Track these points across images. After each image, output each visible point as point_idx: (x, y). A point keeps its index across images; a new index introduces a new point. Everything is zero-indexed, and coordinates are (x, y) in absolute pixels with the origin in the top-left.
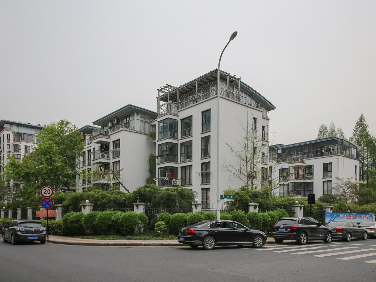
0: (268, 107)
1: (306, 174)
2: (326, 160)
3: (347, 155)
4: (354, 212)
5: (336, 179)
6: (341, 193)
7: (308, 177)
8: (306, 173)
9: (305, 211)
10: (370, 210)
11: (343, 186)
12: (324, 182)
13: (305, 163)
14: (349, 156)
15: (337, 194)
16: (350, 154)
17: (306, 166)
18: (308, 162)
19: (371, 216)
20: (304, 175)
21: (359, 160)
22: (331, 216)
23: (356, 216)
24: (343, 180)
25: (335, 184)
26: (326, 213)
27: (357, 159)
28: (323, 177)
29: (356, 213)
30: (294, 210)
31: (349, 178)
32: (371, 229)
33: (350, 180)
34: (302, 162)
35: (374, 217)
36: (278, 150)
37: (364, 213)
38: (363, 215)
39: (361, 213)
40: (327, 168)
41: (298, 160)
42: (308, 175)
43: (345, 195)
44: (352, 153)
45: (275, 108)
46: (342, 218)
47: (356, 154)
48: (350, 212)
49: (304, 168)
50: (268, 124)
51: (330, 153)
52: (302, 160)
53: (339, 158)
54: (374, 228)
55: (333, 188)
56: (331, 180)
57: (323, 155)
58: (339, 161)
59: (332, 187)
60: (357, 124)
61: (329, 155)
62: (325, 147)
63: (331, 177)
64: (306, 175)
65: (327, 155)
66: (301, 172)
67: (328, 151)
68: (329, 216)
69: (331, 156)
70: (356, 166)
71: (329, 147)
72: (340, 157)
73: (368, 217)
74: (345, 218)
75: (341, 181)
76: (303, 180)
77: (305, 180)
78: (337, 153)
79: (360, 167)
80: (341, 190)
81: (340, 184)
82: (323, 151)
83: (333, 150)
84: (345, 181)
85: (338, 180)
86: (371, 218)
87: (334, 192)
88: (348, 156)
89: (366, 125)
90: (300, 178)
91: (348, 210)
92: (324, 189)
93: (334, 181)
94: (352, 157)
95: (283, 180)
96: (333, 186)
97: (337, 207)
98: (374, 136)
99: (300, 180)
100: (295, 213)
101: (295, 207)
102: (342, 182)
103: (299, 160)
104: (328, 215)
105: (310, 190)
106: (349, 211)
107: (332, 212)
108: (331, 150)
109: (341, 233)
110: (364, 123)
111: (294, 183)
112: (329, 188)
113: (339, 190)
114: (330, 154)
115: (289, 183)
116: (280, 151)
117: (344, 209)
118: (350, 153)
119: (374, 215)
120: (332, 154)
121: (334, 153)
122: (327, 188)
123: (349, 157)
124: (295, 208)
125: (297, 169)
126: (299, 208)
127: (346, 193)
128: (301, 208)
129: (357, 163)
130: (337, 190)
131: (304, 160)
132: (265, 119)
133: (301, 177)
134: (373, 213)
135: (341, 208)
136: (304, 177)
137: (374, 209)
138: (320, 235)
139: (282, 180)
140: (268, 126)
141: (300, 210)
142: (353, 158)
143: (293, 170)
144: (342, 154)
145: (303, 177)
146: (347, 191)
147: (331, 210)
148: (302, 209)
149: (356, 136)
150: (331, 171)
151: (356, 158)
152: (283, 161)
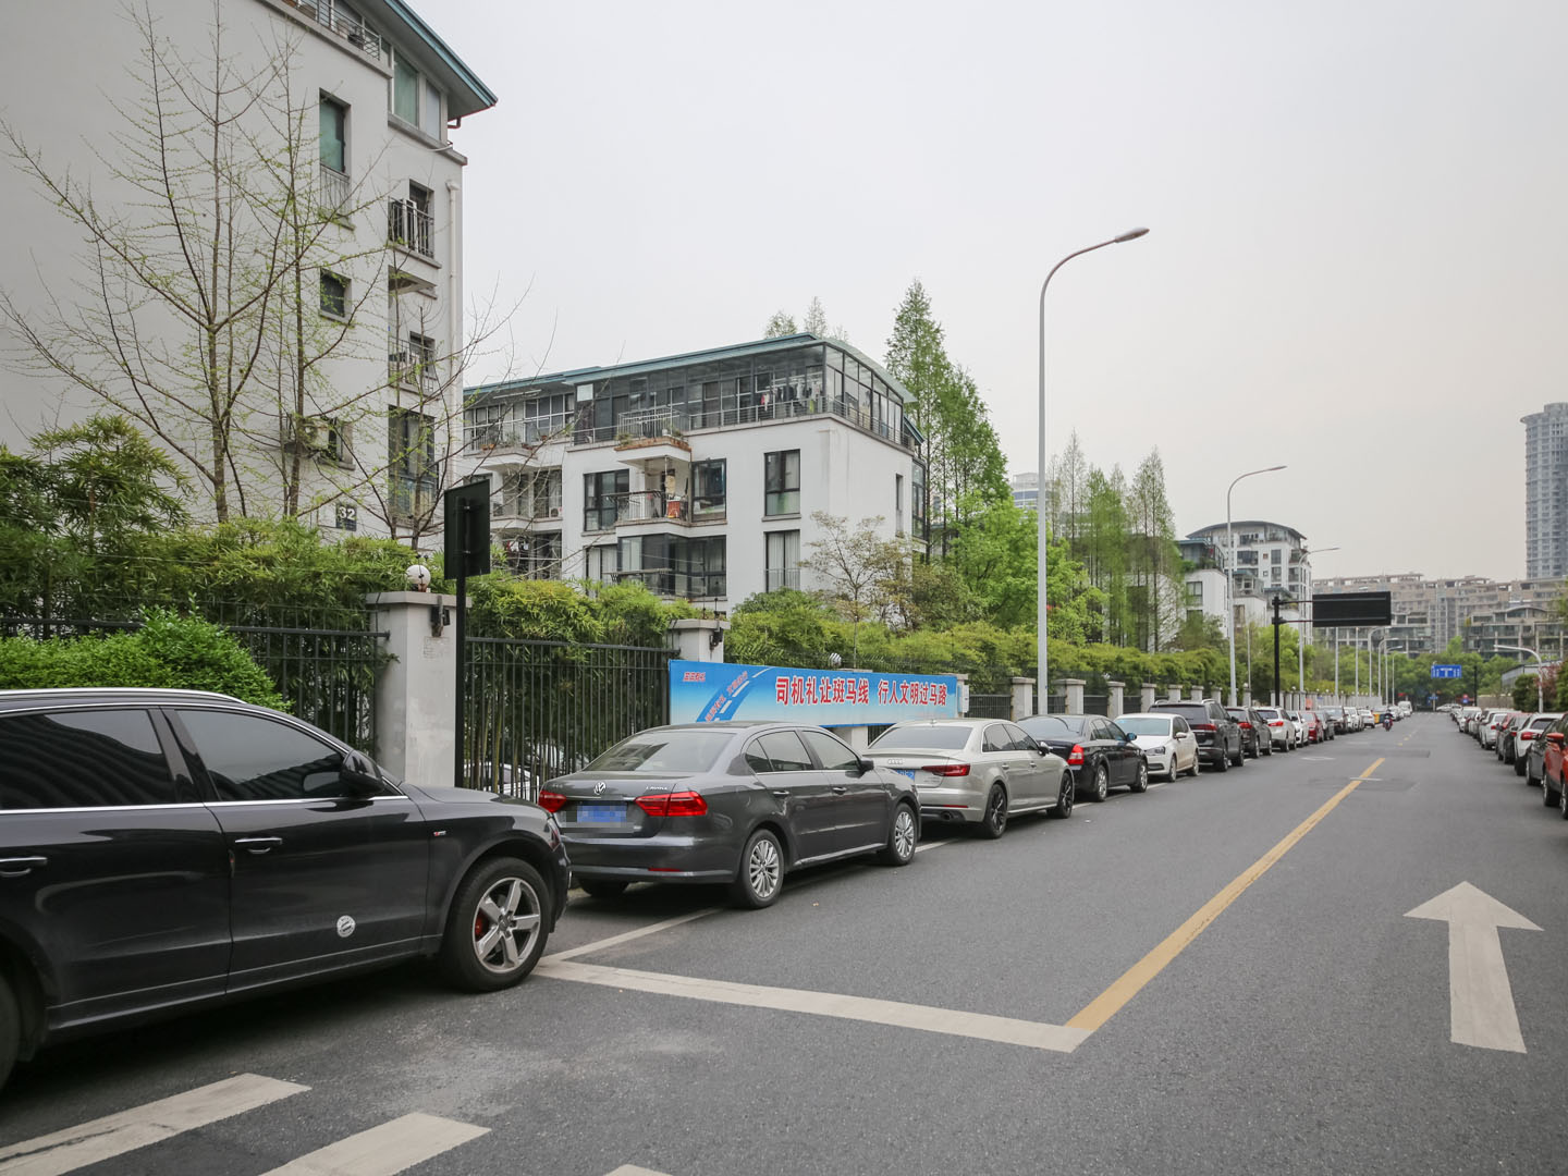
0: (450, 88)
1: (694, 499)
2: (778, 437)
3: (861, 424)
4: (867, 663)
5: (814, 522)
6: (833, 587)
7: (703, 512)
8: (697, 495)
9: (500, 647)
10: (949, 657)
11: (846, 553)
12: (768, 534)
13: (690, 451)
14: (872, 428)
15: (821, 591)
16: (876, 424)
17: (694, 465)
18: (706, 446)
19: (953, 689)
20: (686, 504)
21: (911, 453)
22: (709, 683)
23: (874, 685)
24: (843, 524)
25: (814, 545)
26: (673, 665)
27: (902, 448)
28: (766, 514)
29: (876, 669)
30: (387, 636)
31: (868, 520)
32: (943, 771)
33: (871, 527)
34: (679, 443)
35: (965, 690)
36: (579, 388)
37: (917, 671)
38: (911, 682)
39: (904, 670)
40: (780, 474)
41: (660, 434)
42: (703, 506)
43: (852, 596)
44: (885, 421)
45: (493, 101)
46: (791, 698)
47: (898, 428)
48: (843, 665)
49: (686, 474)
50: (455, 185)
51: (792, 408)
52: (679, 435)
53: (828, 431)
54: (962, 767)
55: (807, 564)
56: (799, 530)
57: (765, 415)
58: (827, 444)
59: (802, 559)
60: (900, 318)
61: (788, 416)
62: (777, 383)
63: (796, 516)
64: (697, 504)
65: (783, 418)
66: (676, 490)
67: (785, 399)
68: (695, 685)
69: (795, 419)
70: (899, 478)
71: (788, 382)
72: (832, 425)
73: (938, 694)
74: (805, 697)
75: (835, 531)
76: (682, 528)
77: (690, 526)
78: (820, 409)
79: (914, 484)
80: (838, 572)
81: (833, 547)
82: (766, 399)
83: (807, 393)
84: (852, 531)
85: (825, 528)
86: (950, 698)
87: (807, 583)
88: (868, 427)
89: (936, 326)
90: (669, 517)
91: (830, 650)
92: (770, 567)
93: (810, 531)
94: (884, 435)
95: (601, 523)
96: (806, 553)
97: (769, 630)
98: (964, 371)
99: (670, 527)
100: (393, 657)
101: (388, 607)
102: (840, 537)
103: (665, 432)
104: (689, 676)
105: (711, 575)
106: (836, 658)
107: (721, 660)
108: (798, 396)
109: (686, 841)
110: (926, 317)
111: (644, 536)
112: (791, 565)
113: (830, 571)
114: (792, 413)
115: (620, 538)
116: (586, 394)
117: (805, 645)
118: (876, 418)
119: (966, 682)
120: (801, 409)
121: (811, 408)
122: (781, 566)
123: (870, 433)
124: (383, 622)
125: (658, 473)
126: (417, 623)
127: (857, 587)
128: (437, 617)
129: (903, 463)
130: (819, 574)
131: (685, 434)
132: (431, 147)
133: (673, 513)
134: (961, 672)
135: (791, 637)
136: (685, 513)
137: (963, 651)
138: (346, 924)
139: (593, 524)
140: (453, 193)
141: (429, 632)
142: (886, 441)
143: (642, 478)
144: (843, 415)
145: (683, 514)
146: (861, 580)
147: (712, 647)
148: (450, 631)
149: (900, 368)
150: (798, 490)
151: (898, 440)
152: (601, 437)
